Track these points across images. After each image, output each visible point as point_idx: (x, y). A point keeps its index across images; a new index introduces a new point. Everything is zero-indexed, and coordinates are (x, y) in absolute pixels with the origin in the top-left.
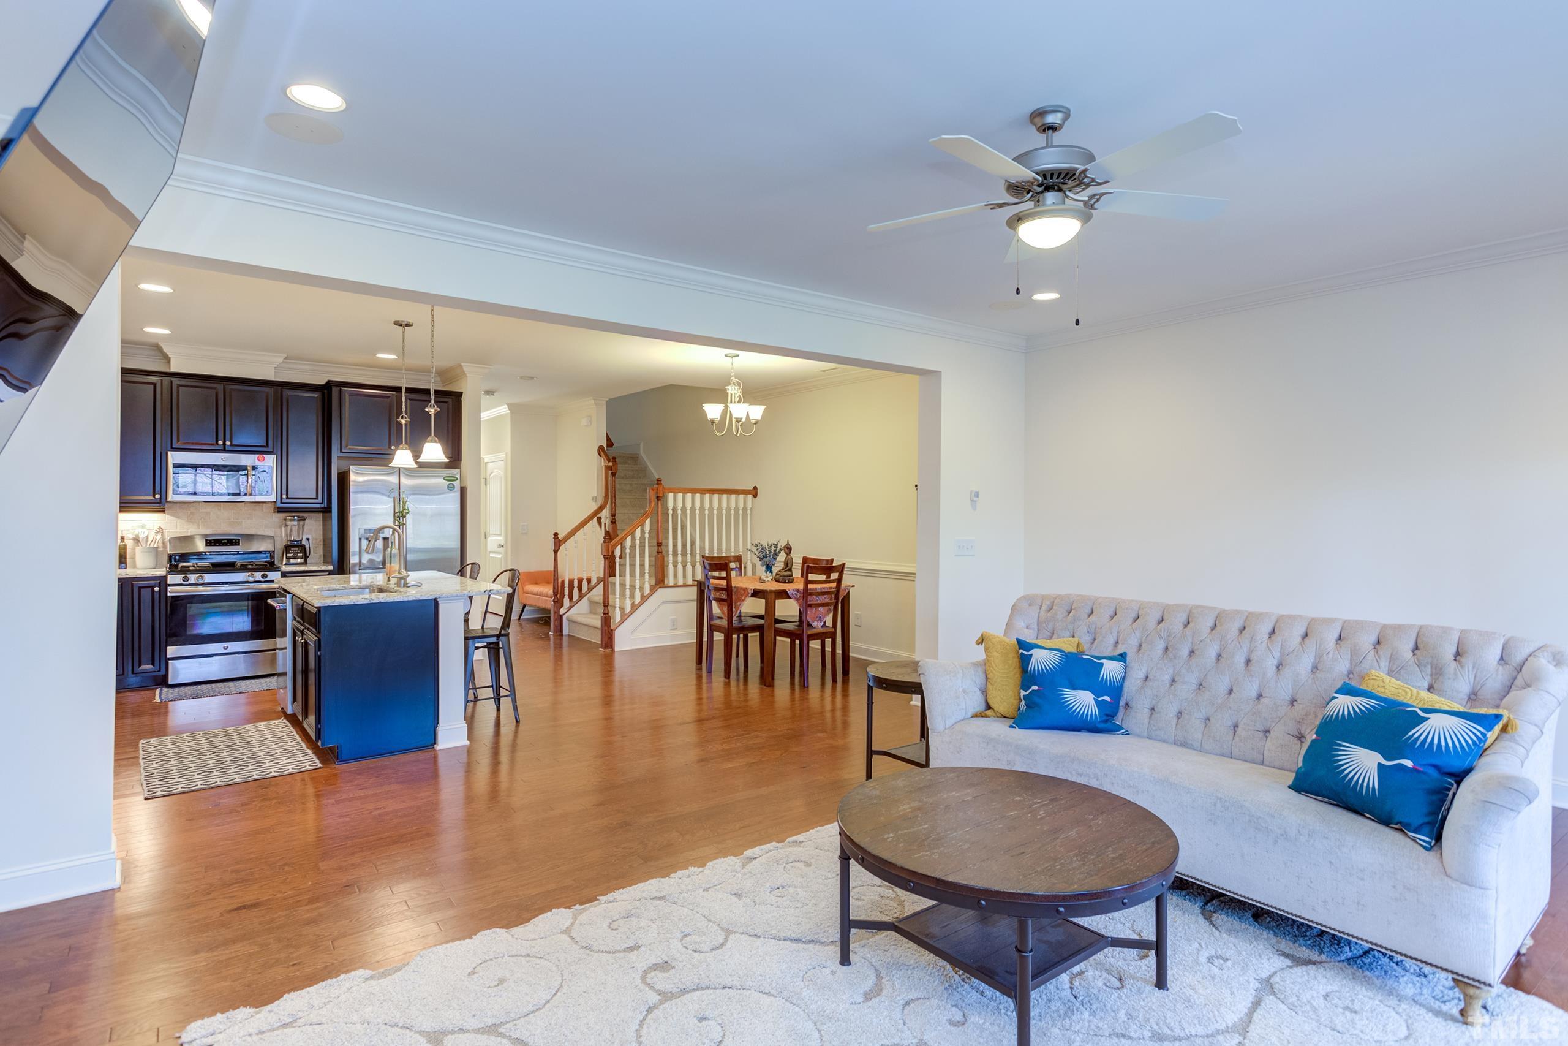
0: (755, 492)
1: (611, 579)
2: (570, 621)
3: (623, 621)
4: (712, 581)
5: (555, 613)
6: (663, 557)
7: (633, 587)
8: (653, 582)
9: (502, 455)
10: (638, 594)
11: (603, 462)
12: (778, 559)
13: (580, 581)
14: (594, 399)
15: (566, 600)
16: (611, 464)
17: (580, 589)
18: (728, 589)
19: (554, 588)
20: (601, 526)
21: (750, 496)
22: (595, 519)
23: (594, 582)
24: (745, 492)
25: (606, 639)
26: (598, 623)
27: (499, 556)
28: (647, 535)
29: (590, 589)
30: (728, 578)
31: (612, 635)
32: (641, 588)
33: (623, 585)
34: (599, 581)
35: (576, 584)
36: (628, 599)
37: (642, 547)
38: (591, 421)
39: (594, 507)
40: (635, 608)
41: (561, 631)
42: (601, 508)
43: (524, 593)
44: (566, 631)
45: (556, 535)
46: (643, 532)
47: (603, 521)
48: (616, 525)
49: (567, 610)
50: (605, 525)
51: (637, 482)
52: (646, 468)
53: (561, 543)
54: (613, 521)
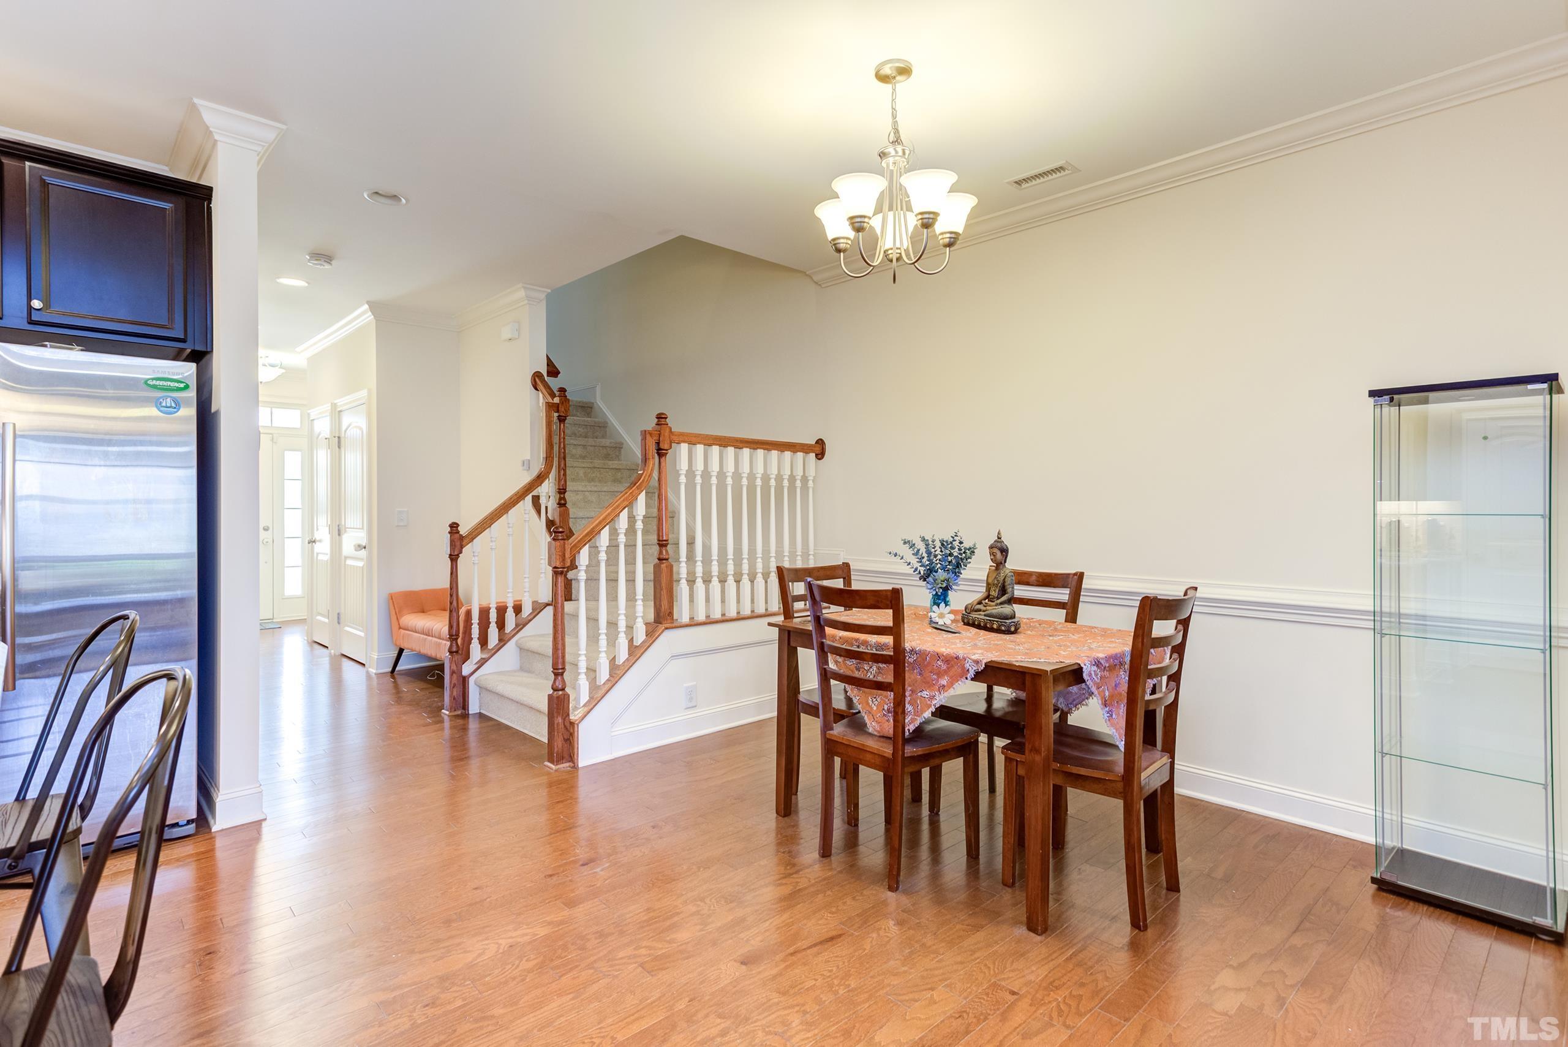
0: (819, 449)
1: (568, 606)
2: (482, 688)
3: (594, 701)
4: (829, 631)
5: (453, 673)
6: (671, 567)
7: (612, 625)
8: (651, 617)
9: (363, 394)
10: (623, 642)
11: (541, 399)
12: (966, 573)
13: (502, 611)
14: (525, 288)
15: (475, 646)
16: (557, 400)
17: (501, 625)
18: (897, 659)
19: (451, 627)
20: (539, 512)
21: (812, 455)
22: (529, 499)
23: (527, 610)
24: (805, 448)
25: (559, 743)
26: (540, 697)
27: (360, 564)
28: (639, 525)
29: (520, 626)
30: (896, 630)
31: (572, 734)
32: (630, 628)
33: (593, 620)
34: (538, 608)
35: (493, 616)
36: (603, 655)
37: (631, 546)
38: (518, 330)
39: (527, 478)
40: (617, 672)
41: (465, 706)
42: (540, 479)
43: (400, 628)
44: (474, 708)
45: (454, 527)
46: (632, 519)
47: (543, 501)
48: (567, 510)
49: (475, 667)
50: (546, 507)
51: (593, 444)
52: (607, 423)
53: (464, 543)
54: (563, 502)
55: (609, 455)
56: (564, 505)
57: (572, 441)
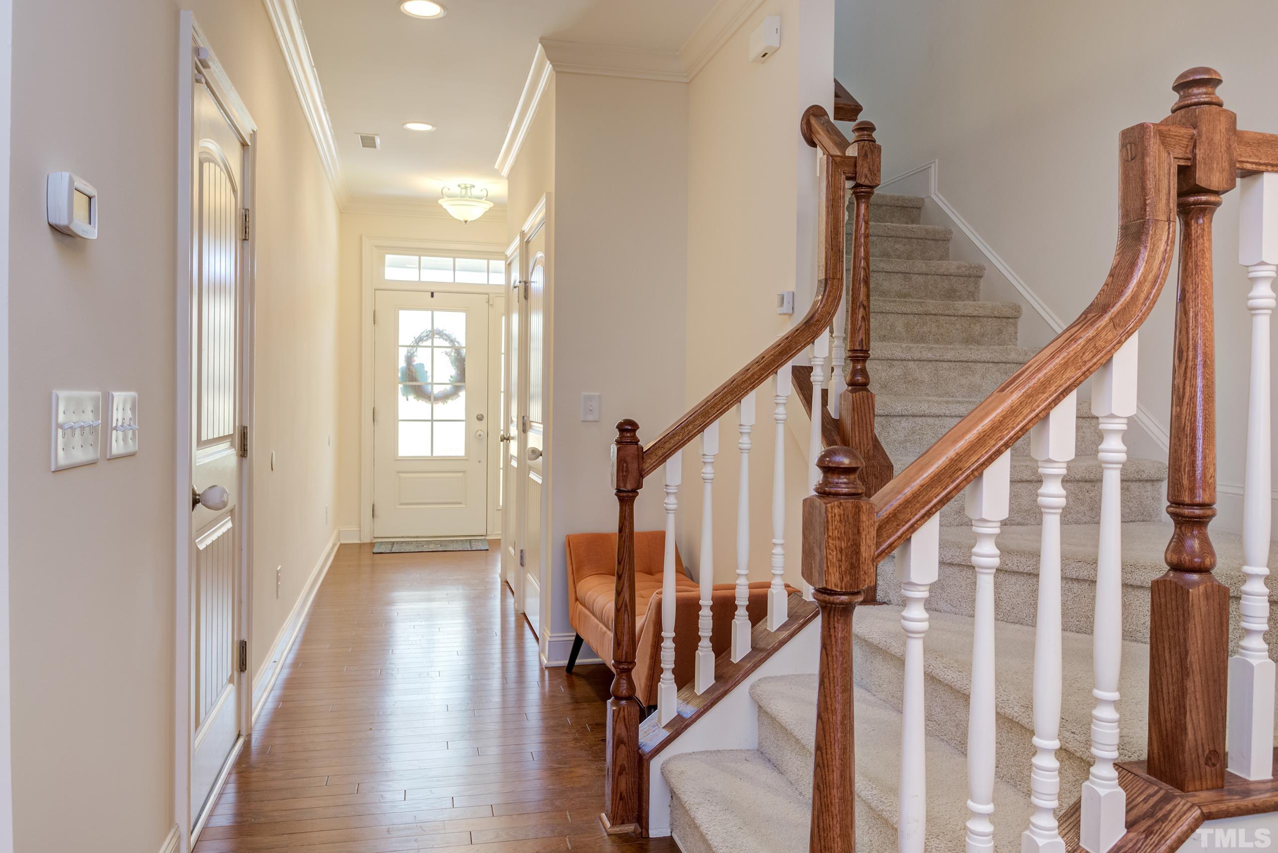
2: (674, 794)
5: (619, 741)
8: (1144, 756)
9: (542, 205)
11: (823, 158)
15: (667, 684)
16: (852, 151)
19: (618, 643)
20: (808, 400)
22: (785, 372)
23: (775, 615)
27: (540, 480)
28: (1115, 451)
29: (761, 652)
34: (796, 616)
35: (705, 622)
38: (779, 30)
41: (641, 817)
42: (810, 327)
43: (576, 599)
44: (657, 826)
45: (628, 429)
47: (817, 378)
48: (870, 397)
49: (665, 734)
50: (825, 393)
51: (924, 269)
52: (951, 232)
53: (647, 466)
54: (859, 379)
55: (955, 291)
56: (864, 386)
57: (882, 265)
